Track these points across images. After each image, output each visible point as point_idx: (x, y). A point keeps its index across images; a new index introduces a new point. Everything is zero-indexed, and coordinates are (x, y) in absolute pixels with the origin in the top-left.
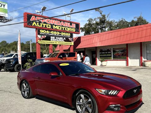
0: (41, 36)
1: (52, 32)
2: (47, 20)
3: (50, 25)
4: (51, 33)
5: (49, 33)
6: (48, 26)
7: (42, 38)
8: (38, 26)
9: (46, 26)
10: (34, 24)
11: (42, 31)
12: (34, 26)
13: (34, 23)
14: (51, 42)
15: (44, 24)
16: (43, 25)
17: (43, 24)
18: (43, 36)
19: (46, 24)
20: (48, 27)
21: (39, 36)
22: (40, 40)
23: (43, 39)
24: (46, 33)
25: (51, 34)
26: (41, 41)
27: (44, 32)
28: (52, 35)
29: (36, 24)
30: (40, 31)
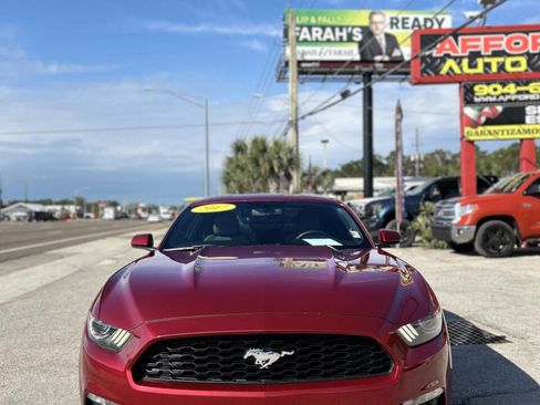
0: (481, 110)
1: (531, 87)
2: (508, 42)
3: (523, 61)
4: (527, 92)
5: (519, 93)
6: (514, 64)
7: (483, 119)
8: (467, 70)
9: (501, 67)
10: (451, 69)
11: (482, 91)
12: (448, 74)
13: (450, 63)
14: (528, 131)
15: (494, 62)
16: (487, 65)
17: (487, 60)
18: (487, 109)
19: (501, 59)
20: (516, 69)
21: (471, 112)
22: (475, 124)
23: (489, 122)
24: (504, 95)
25: (526, 97)
26: (480, 129)
27: (493, 93)
28: (532, 97)
29: (459, 64)
30: (476, 88)
